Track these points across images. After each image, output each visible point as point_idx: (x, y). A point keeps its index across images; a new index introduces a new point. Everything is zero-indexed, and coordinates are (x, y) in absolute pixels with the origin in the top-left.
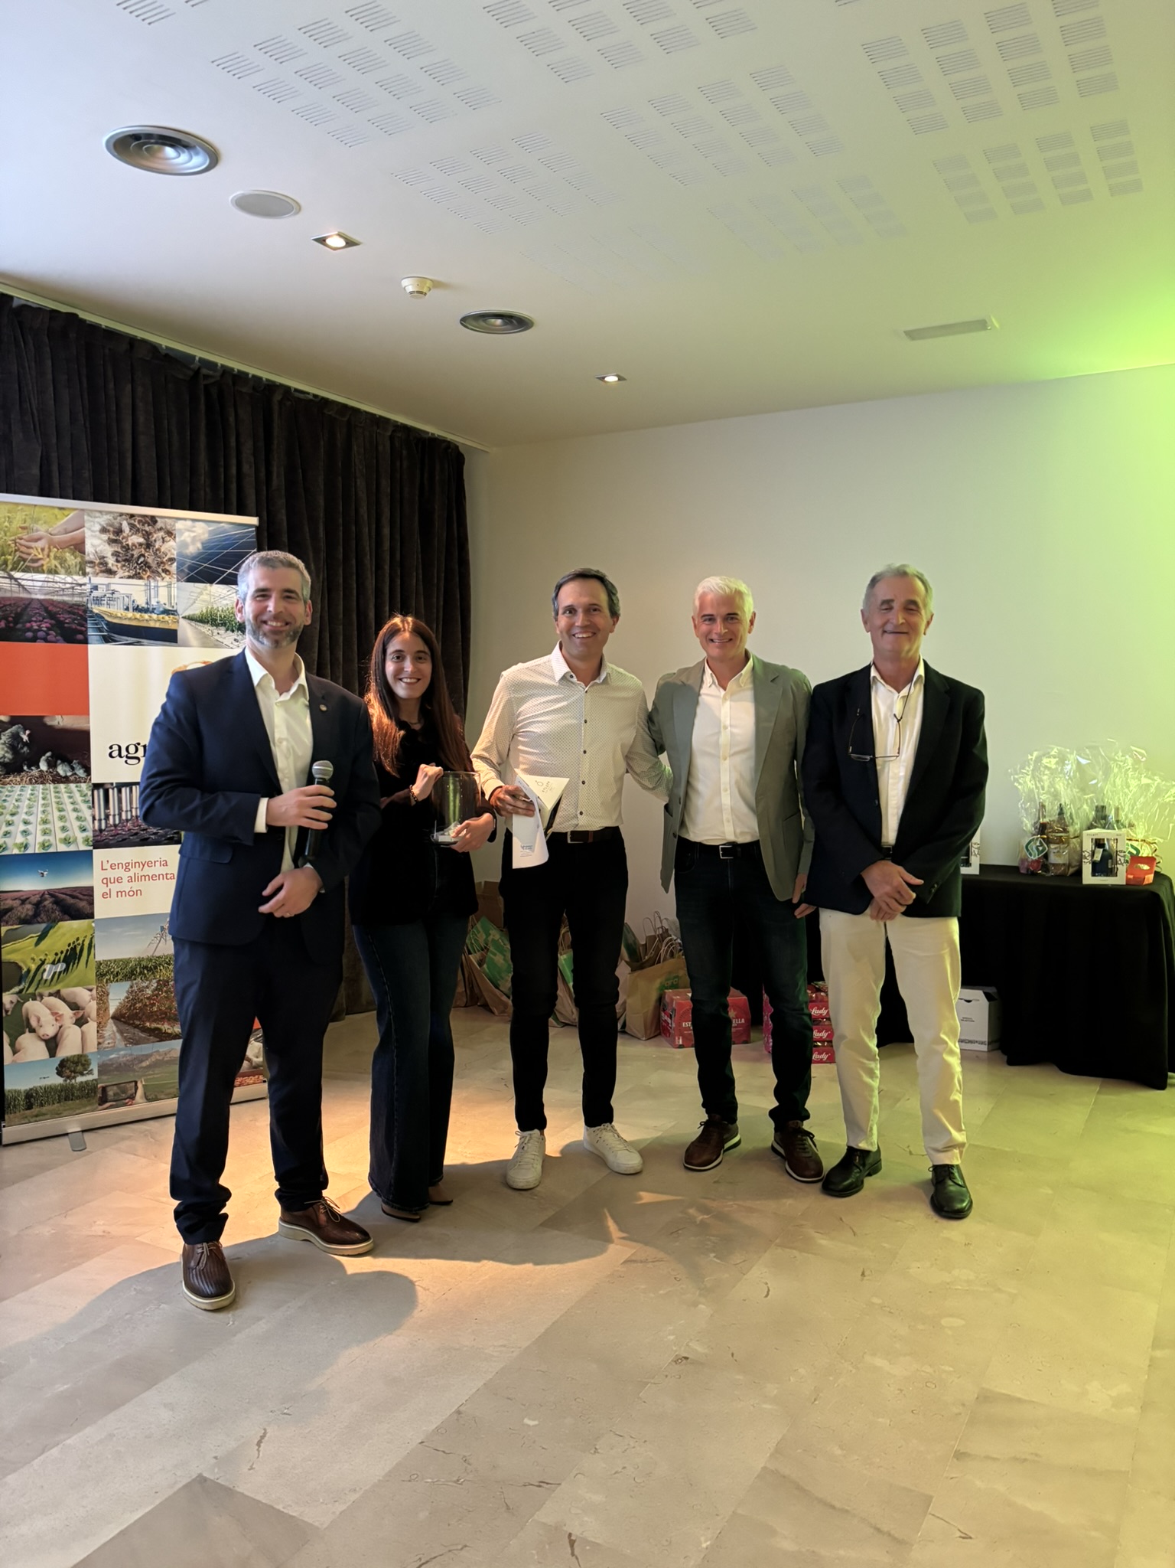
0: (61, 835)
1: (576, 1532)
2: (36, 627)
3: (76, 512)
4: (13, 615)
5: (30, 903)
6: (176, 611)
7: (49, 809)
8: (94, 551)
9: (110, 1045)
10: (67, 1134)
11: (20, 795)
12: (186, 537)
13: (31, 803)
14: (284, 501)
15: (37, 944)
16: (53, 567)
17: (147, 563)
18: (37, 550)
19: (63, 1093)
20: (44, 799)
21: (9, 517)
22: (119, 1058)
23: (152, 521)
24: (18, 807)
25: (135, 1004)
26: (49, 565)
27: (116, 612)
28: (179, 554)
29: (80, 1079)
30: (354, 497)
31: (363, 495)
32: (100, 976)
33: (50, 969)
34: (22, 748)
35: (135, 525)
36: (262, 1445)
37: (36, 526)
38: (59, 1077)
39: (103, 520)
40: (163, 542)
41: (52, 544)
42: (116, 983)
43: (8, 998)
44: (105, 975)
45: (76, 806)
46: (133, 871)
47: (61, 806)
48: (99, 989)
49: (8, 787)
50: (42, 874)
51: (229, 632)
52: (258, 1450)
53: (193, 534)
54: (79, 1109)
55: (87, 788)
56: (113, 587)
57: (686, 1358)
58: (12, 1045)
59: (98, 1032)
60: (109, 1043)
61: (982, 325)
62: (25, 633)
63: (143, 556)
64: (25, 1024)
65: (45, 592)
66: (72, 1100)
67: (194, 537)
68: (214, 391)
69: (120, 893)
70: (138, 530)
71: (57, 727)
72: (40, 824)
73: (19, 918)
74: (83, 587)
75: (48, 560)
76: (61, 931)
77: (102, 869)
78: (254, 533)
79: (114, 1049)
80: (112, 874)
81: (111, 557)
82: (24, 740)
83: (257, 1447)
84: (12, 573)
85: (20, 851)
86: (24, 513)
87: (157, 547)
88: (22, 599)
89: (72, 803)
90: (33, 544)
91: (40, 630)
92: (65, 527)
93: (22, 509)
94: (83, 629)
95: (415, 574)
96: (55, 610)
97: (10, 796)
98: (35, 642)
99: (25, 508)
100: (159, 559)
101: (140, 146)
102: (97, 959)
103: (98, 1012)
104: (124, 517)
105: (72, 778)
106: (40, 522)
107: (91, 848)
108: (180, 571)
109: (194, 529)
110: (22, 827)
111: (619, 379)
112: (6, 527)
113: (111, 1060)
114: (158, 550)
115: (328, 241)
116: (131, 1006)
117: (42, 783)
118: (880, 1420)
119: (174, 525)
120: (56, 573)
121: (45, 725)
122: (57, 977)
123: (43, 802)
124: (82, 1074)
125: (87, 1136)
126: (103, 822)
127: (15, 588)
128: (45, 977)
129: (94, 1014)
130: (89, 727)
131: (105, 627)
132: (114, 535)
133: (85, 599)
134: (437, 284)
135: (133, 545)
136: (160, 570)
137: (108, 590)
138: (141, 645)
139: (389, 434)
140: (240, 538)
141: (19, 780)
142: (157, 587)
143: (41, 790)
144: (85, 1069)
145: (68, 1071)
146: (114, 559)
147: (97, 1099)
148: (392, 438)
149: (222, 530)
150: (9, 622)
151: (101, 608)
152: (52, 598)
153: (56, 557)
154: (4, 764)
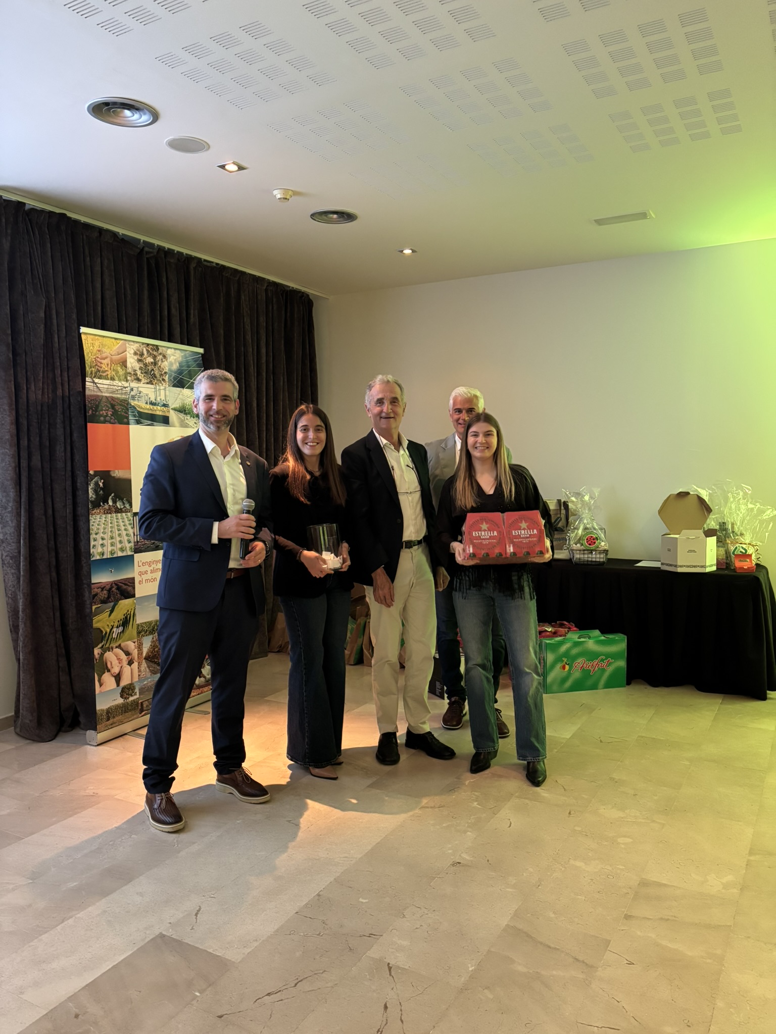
0: (119, 546)
2: (105, 414)
3: (123, 341)
4: (95, 406)
5: (106, 590)
6: (168, 405)
7: (113, 529)
11: (99, 521)
12: (171, 359)
13: (105, 526)
15: (110, 615)
17: (155, 374)
18: (105, 365)
20: (111, 523)
21: (93, 344)
22: (148, 683)
23: (156, 348)
24: (99, 529)
27: (141, 405)
28: (170, 370)
29: (131, 699)
32: (139, 633)
33: (116, 631)
34: (100, 491)
35: (149, 351)
36: (199, 915)
37: (104, 350)
38: (121, 699)
39: (135, 347)
40: (162, 361)
42: (147, 637)
43: (97, 651)
44: (141, 632)
45: (126, 527)
46: (153, 566)
47: (119, 527)
49: (94, 516)
50: (111, 571)
51: (192, 418)
52: (196, 918)
53: (175, 358)
54: (131, 717)
55: (131, 515)
56: (140, 389)
58: (99, 681)
59: (138, 668)
62: (101, 417)
63: (153, 370)
64: (105, 667)
65: (110, 391)
66: (128, 712)
67: (175, 360)
69: (148, 580)
70: (151, 354)
71: (116, 478)
72: (109, 540)
73: (101, 600)
74: (127, 389)
75: (110, 371)
76: (121, 606)
78: (201, 358)
79: (146, 678)
80: (143, 569)
81: (139, 370)
83: (195, 916)
84: (94, 379)
85: (101, 557)
86: (98, 341)
87: (159, 365)
88: (98, 396)
89: (124, 525)
90: (103, 361)
91: (107, 416)
92: (118, 351)
94: (127, 415)
96: (114, 403)
98: (105, 423)
99: (99, 338)
100: (160, 373)
102: (137, 623)
103: (138, 655)
104: (144, 345)
105: (123, 510)
106: (106, 347)
107: (133, 553)
108: (170, 380)
109: (175, 354)
110: (101, 542)
113: (144, 685)
114: (160, 366)
116: (153, 650)
117: (110, 513)
119: (166, 352)
120: (114, 379)
121: (110, 476)
122: (119, 636)
123: (109, 525)
124: (132, 696)
127: (96, 389)
128: (114, 637)
129: (136, 657)
130: (131, 477)
131: (137, 414)
132: (140, 357)
133: (127, 397)
135: (149, 363)
136: (161, 379)
137: (138, 391)
138: (153, 426)
139: (265, 288)
140: (195, 361)
141: (98, 511)
142: (160, 389)
143: (110, 518)
144: (133, 692)
145: (125, 694)
146: (140, 372)
147: (139, 710)
148: (266, 290)
149: (187, 355)
150: (93, 411)
151: (135, 402)
152: (112, 395)
153: (113, 369)
154: (92, 502)
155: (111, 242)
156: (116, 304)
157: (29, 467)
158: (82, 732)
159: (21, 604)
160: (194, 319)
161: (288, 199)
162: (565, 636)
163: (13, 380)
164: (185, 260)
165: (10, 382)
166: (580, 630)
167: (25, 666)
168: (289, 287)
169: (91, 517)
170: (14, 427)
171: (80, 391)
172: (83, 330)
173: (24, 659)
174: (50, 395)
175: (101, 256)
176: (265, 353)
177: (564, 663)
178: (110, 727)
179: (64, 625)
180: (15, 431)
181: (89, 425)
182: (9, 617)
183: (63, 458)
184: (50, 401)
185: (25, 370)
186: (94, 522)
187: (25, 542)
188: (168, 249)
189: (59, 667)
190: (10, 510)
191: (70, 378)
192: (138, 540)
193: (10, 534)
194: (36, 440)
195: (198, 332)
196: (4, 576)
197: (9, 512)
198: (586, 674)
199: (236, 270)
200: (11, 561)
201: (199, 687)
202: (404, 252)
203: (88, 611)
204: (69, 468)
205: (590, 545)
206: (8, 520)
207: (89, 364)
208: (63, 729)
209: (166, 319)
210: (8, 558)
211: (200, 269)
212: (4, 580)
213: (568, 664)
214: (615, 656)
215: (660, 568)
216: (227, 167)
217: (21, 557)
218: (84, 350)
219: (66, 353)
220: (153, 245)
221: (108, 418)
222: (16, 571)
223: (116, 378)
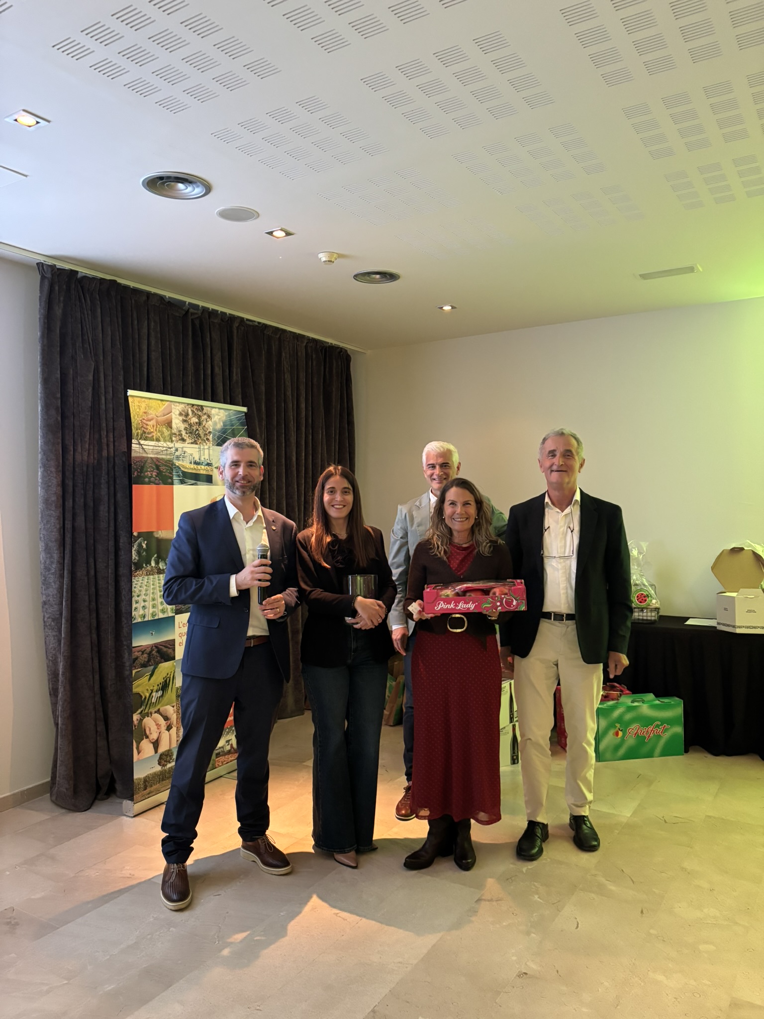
0: (161, 607)
2: (150, 475)
3: (167, 403)
4: (139, 468)
5: (146, 653)
6: (212, 464)
7: (155, 591)
11: (142, 583)
12: (216, 418)
13: (147, 588)
15: (149, 680)
16: (158, 437)
17: (199, 434)
18: (151, 426)
20: (153, 585)
21: (139, 406)
23: (201, 409)
24: (141, 591)
27: (186, 465)
28: (214, 429)
29: (169, 766)
33: (155, 696)
34: (143, 553)
35: (194, 411)
37: (150, 412)
38: (159, 766)
39: (180, 407)
40: (206, 422)
43: (136, 717)
49: (136, 578)
50: (152, 633)
53: (219, 417)
56: (185, 449)
58: (138, 748)
59: (177, 733)
62: (146, 478)
63: (197, 430)
64: (144, 733)
65: (155, 452)
66: (165, 780)
67: (220, 419)
70: (195, 414)
71: (160, 538)
72: (151, 601)
73: (141, 664)
74: (171, 449)
75: (156, 432)
76: (161, 669)
77: (179, 628)
78: (244, 417)
81: (184, 430)
82: (144, 548)
84: (140, 441)
85: (142, 619)
86: (144, 403)
88: (144, 457)
90: (149, 423)
91: (152, 477)
92: (163, 412)
93: (144, 400)
94: (171, 475)
96: (158, 464)
98: (149, 484)
99: (146, 400)
100: (205, 432)
102: (176, 686)
103: (177, 720)
104: (189, 406)
106: (153, 409)
107: (174, 614)
108: (214, 439)
109: (219, 414)
112: (138, 412)
114: (204, 426)
117: (153, 575)
119: (211, 412)
120: (159, 440)
121: (154, 537)
122: (158, 700)
127: (141, 450)
128: (153, 701)
129: (175, 722)
131: (181, 474)
132: (185, 417)
133: (172, 457)
135: (194, 423)
136: (205, 439)
137: (182, 451)
138: (197, 485)
139: (305, 344)
140: (239, 420)
141: (141, 573)
142: (204, 449)
143: (152, 579)
144: (171, 759)
145: (163, 761)
146: (185, 432)
148: (306, 347)
149: (231, 414)
150: (138, 472)
151: (180, 463)
152: (157, 456)
153: (159, 430)
154: (135, 564)
155: (158, 305)
156: (161, 365)
157: (74, 528)
158: (118, 800)
159: (61, 667)
160: (236, 376)
161: (333, 262)
162: (618, 700)
163: (61, 442)
164: (228, 320)
165: (58, 444)
166: (633, 694)
167: (64, 732)
168: (328, 343)
169: (134, 579)
170: (60, 489)
171: (125, 452)
172: (130, 392)
173: (62, 724)
174: (96, 456)
175: (148, 318)
176: (304, 409)
177: (617, 729)
178: (147, 797)
179: (102, 688)
180: (61, 493)
181: (134, 486)
182: (49, 680)
183: (107, 518)
184: (96, 461)
185: (72, 433)
186: (136, 584)
187: (67, 605)
188: (212, 309)
189: (97, 731)
190: (53, 571)
191: (116, 439)
193: (53, 595)
194: (80, 501)
195: (240, 390)
196: (45, 638)
197: (52, 574)
198: (641, 741)
199: (277, 329)
200: (52, 623)
202: (444, 308)
203: (127, 673)
204: (112, 528)
205: (641, 602)
206: (51, 581)
207: (135, 426)
208: (99, 797)
209: (210, 377)
210: (50, 620)
211: (243, 328)
212: (45, 642)
213: (621, 731)
214: (671, 722)
215: (716, 627)
216: (274, 234)
217: (63, 620)
218: (131, 412)
219: (112, 414)
220: (198, 306)
221: (152, 479)
222: (57, 633)
223: (161, 439)
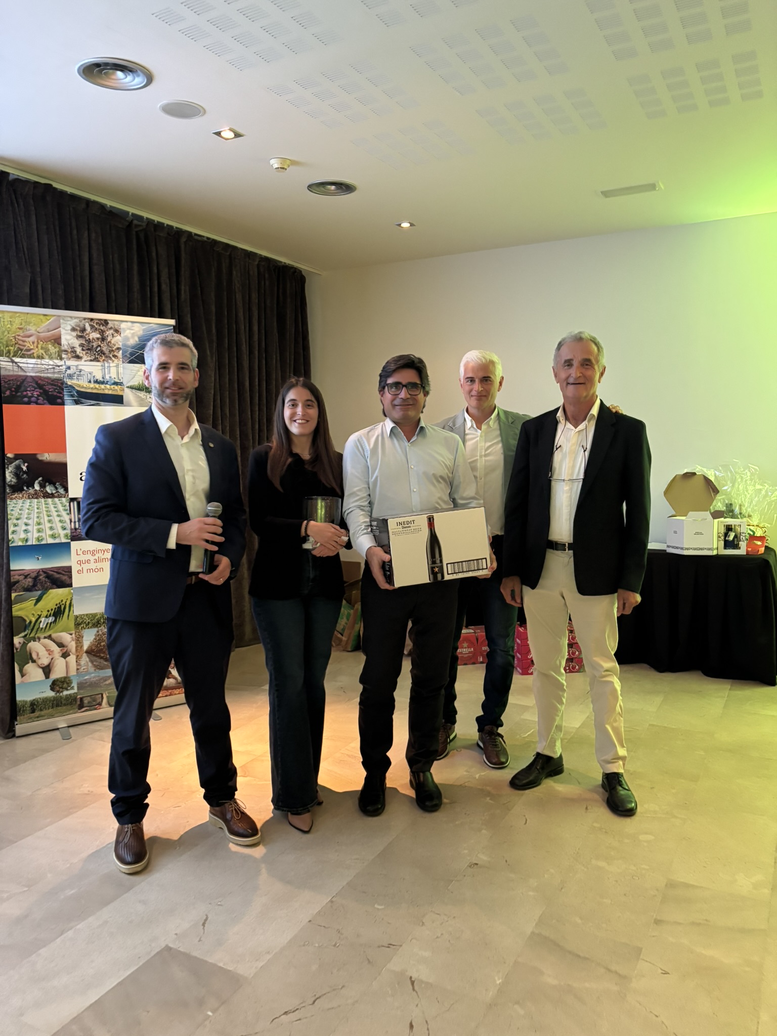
0: (49, 532)
1: (415, 976)
2: (30, 395)
3: (55, 317)
4: (14, 387)
5: (30, 578)
6: (122, 383)
7: (41, 515)
8: (67, 344)
9: (85, 670)
10: (58, 729)
11: (22, 506)
12: (128, 333)
13: (30, 511)
14: (189, 309)
15: (35, 604)
16: (41, 355)
17: (102, 351)
18: (29, 343)
19: (55, 702)
20: (38, 508)
21: (10, 321)
22: (91, 678)
23: (105, 322)
24: (21, 514)
25: (101, 643)
26: (37, 353)
27: (82, 384)
28: (124, 345)
29: (65, 693)
30: (234, 306)
31: (240, 304)
32: (77, 625)
33: (45, 621)
34: (23, 475)
35: (94, 326)
36: (206, 925)
37: (28, 327)
38: (52, 692)
39: (73, 322)
40: (113, 337)
41: (39, 339)
42: (88, 630)
43: (17, 640)
44: (80, 624)
45: (59, 513)
46: (98, 556)
47: (49, 513)
48: (77, 633)
49: (14, 501)
50: (38, 558)
52: (203, 928)
53: (132, 332)
54: (66, 712)
55: (66, 501)
56: (80, 367)
57: (477, 864)
58: (21, 671)
59: (77, 662)
60: (84, 669)
61: (652, 187)
62: (24, 398)
63: (100, 346)
64: (29, 657)
65: (36, 371)
66: (61, 706)
67: (133, 334)
68: (142, 235)
69: (89, 570)
70: (96, 329)
71: (45, 461)
72: (36, 526)
73: (23, 588)
74: (60, 367)
75: (37, 349)
76: (51, 596)
77: (77, 555)
79: (87, 673)
80: (83, 558)
81: (78, 347)
82: (24, 470)
83: (202, 927)
84: (14, 359)
85: (23, 543)
86: (21, 319)
87: (109, 340)
88: (20, 376)
89: (56, 511)
90: (27, 339)
91: (32, 396)
92: (48, 327)
93: (19, 316)
94: (61, 395)
95: (275, 356)
96: (42, 383)
97: (16, 507)
98: (29, 404)
99: (22, 315)
100: (110, 349)
101: (100, 71)
102: (75, 614)
103: (76, 648)
104: (87, 320)
105: (56, 495)
107: (69, 541)
108: (124, 356)
109: (133, 328)
110: (24, 527)
111: (411, 225)
112: (9, 328)
113: (86, 679)
114: (110, 342)
115: (222, 134)
116: (98, 644)
117: (37, 498)
118: (605, 900)
119: (120, 326)
120: (43, 358)
121: (38, 460)
122: (49, 626)
123: (37, 511)
124: (67, 690)
125: (71, 730)
126: (77, 523)
127: (16, 368)
128: (41, 626)
129: (74, 650)
130: (66, 460)
131: (75, 394)
132: (80, 333)
133: (62, 376)
134: (294, 163)
135: (93, 339)
136: (111, 356)
137: (77, 369)
138: (100, 406)
141: (20, 496)
142: (109, 367)
143: (36, 503)
144: (69, 686)
145: (58, 688)
146: (80, 349)
147: (77, 705)
149: (149, 328)
150: (12, 391)
151: (73, 382)
152: (40, 375)
153: (42, 347)
154: (11, 486)
169: (10, 501)
178: (35, 720)
181: (5, 406)
186: (13, 507)
192: (77, 526)
201: (167, 688)
207: (5, 343)
211: (191, 243)
220: (143, 218)
